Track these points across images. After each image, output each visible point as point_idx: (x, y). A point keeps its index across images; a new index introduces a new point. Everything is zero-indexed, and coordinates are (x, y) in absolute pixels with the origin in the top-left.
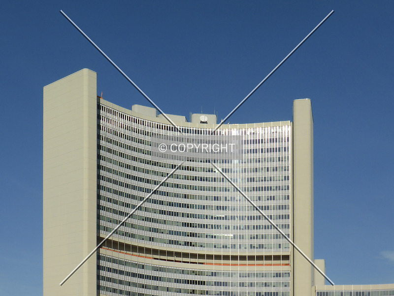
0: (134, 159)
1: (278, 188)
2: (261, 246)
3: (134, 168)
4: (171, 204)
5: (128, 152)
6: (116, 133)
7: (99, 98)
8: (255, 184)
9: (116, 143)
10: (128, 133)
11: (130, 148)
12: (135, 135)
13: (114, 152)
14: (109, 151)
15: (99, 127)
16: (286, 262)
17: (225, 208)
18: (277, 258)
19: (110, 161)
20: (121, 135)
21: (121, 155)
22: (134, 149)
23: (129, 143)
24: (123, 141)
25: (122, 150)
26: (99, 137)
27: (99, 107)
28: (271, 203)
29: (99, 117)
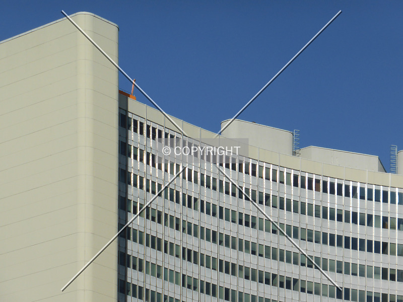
0: (228, 268)
5: (209, 248)
6: (174, 196)
7: (123, 96)
9: (176, 224)
10: (209, 196)
11: (213, 237)
12: (228, 202)
13: (169, 248)
14: (155, 243)
15: (124, 176)
19: (157, 271)
20: (189, 202)
21: (189, 255)
22: (228, 241)
23: (210, 223)
24: (193, 216)
25: (192, 243)
26: (124, 204)
27: (124, 121)
29: (124, 149)
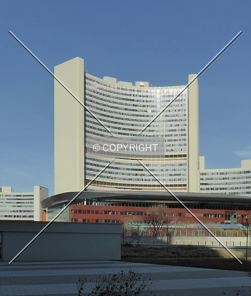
1: (181, 120)
2: (172, 150)
3: (105, 110)
4: (124, 129)
5: (101, 102)
6: (94, 92)
7: (85, 73)
8: (169, 118)
9: (95, 97)
10: (101, 91)
11: (102, 99)
12: (105, 93)
13: (94, 102)
14: (91, 101)
15: (85, 88)
16: (185, 158)
17: (153, 131)
18: (180, 156)
19: (91, 106)
20: (97, 93)
21: (98, 103)
22: (105, 100)
23: (101, 97)
24: (98, 95)
25: (98, 101)
26: (85, 93)
27: (85, 78)
28: (177, 128)
29: (85, 83)
